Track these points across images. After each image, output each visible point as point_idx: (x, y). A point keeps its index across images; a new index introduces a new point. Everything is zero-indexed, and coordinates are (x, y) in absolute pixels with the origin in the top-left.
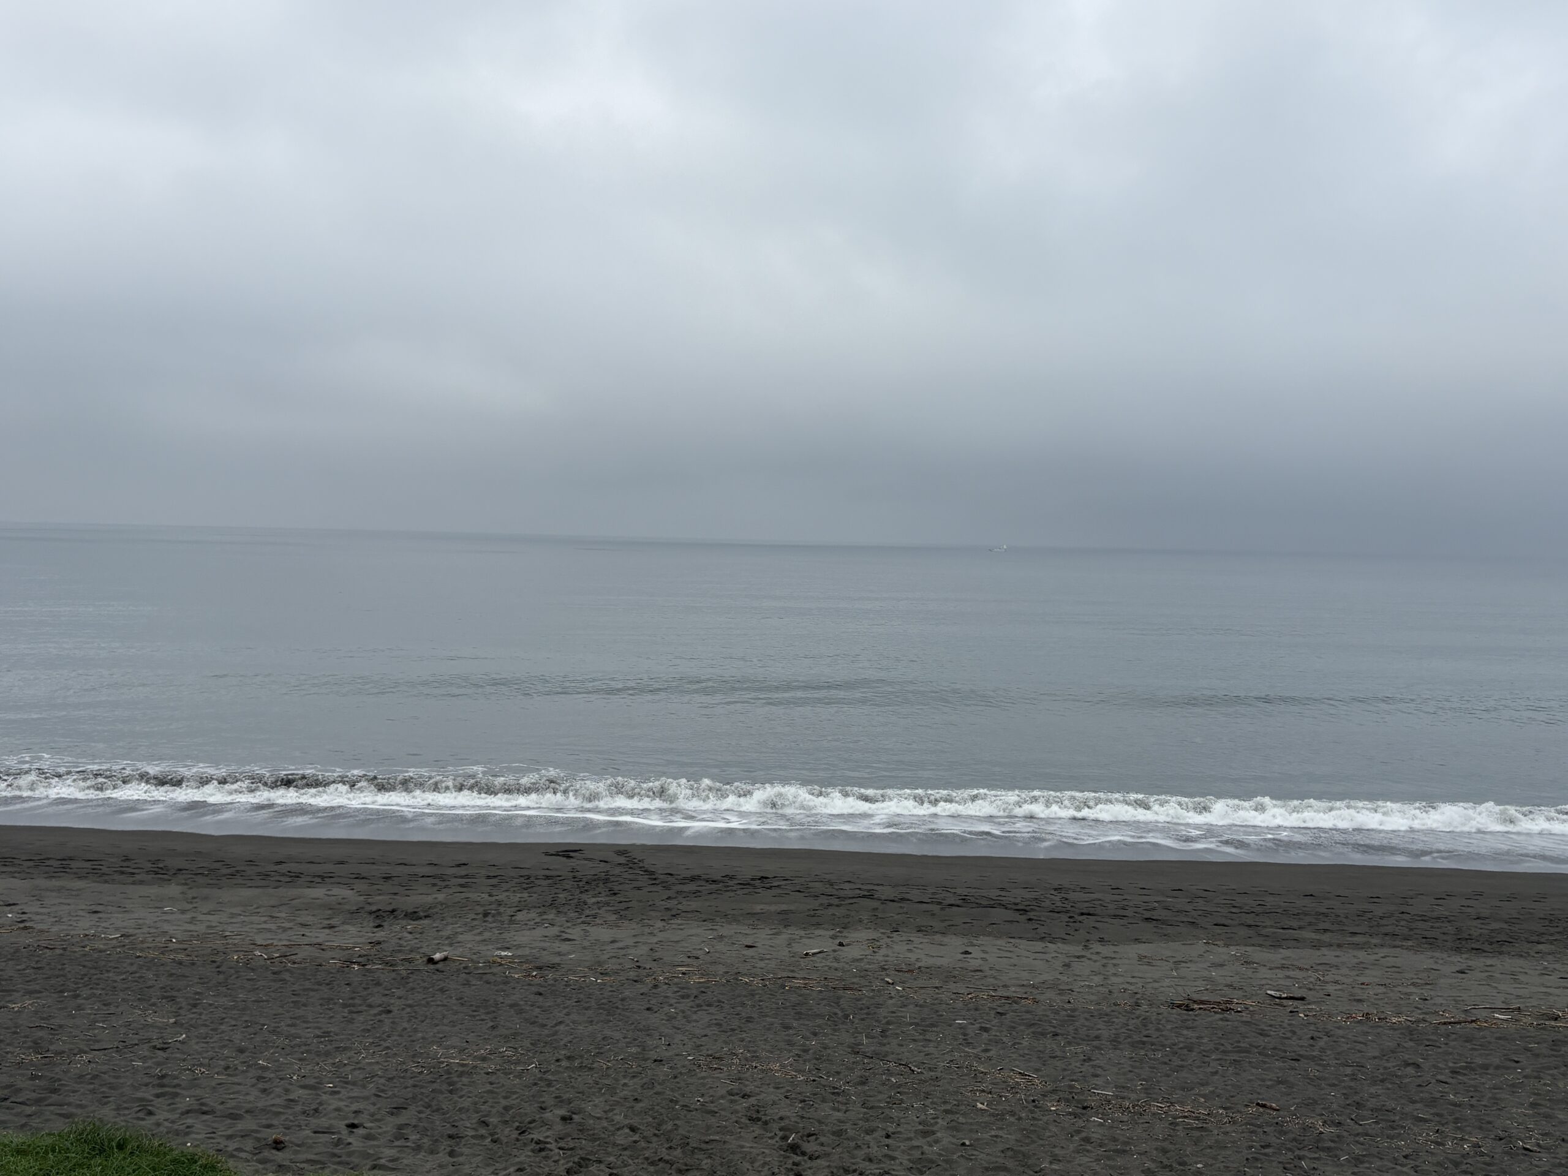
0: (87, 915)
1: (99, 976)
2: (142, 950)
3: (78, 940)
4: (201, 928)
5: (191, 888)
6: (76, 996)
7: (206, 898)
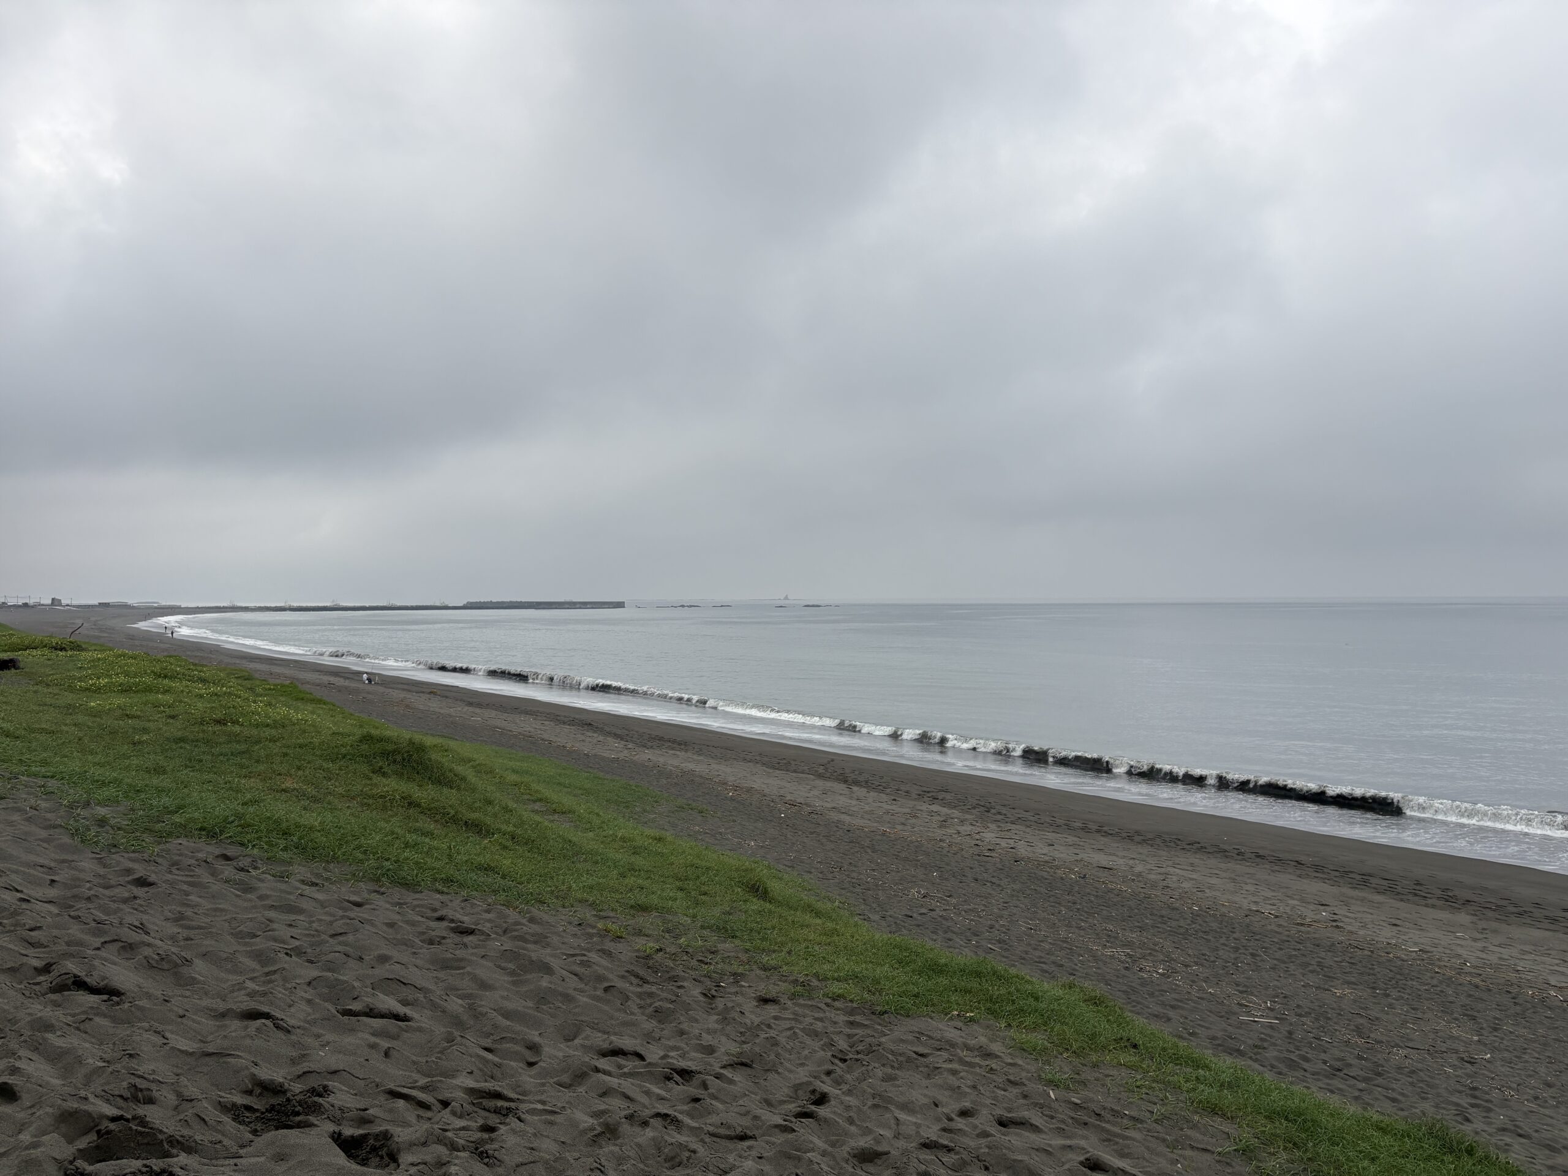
0: (1388, 926)
1: (1404, 982)
2: (1440, 967)
3: (1382, 946)
4: (1493, 959)
5: (1480, 919)
6: (1387, 996)
7: (1495, 931)
